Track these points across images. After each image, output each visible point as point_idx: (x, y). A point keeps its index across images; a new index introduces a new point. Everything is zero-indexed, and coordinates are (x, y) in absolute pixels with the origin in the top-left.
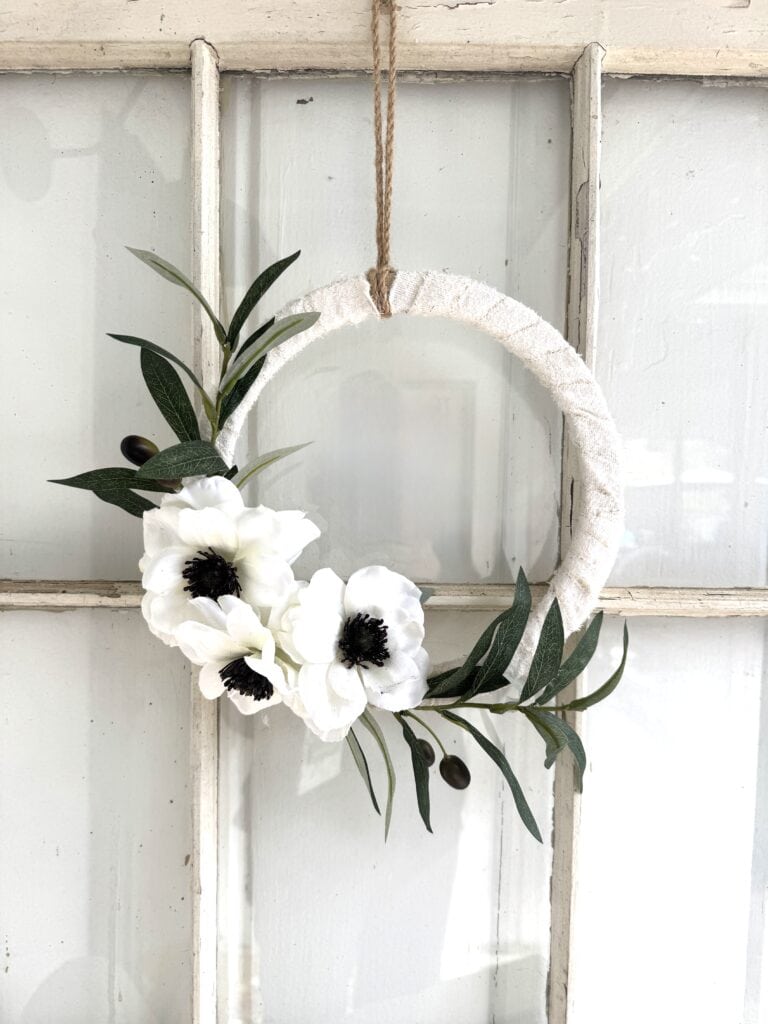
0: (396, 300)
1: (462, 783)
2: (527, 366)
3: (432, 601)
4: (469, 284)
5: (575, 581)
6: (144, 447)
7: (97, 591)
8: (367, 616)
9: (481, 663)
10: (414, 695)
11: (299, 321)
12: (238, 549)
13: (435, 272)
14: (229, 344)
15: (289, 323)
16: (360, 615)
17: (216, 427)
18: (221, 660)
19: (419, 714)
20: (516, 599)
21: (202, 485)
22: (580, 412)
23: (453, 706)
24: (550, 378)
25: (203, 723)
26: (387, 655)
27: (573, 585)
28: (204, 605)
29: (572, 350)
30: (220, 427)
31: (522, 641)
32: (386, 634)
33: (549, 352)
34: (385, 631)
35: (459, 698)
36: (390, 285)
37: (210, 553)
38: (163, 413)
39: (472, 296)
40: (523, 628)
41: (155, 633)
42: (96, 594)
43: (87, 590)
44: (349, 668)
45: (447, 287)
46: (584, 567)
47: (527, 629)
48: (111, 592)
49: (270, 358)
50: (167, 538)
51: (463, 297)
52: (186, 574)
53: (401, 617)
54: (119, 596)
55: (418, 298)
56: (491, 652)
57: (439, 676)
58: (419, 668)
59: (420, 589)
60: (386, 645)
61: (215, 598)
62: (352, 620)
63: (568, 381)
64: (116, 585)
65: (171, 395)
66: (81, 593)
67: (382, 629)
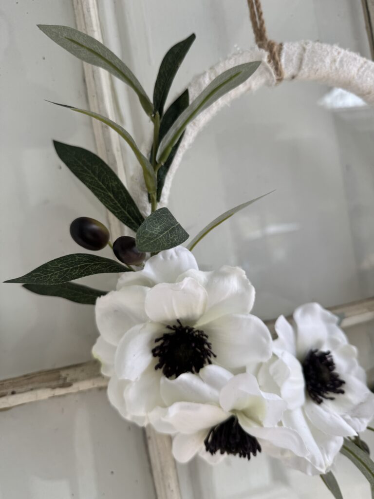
0: (286, 65)
4: (340, 51)
8: (317, 350)
11: (237, 74)
13: (312, 42)
14: (157, 113)
15: (228, 77)
16: (312, 352)
21: (165, 257)
30: (158, 198)
34: (332, 360)
36: (279, 55)
37: (178, 325)
38: (96, 195)
39: (345, 60)
42: (48, 387)
43: (37, 385)
44: (319, 403)
48: (61, 382)
51: (338, 60)
52: (154, 352)
54: (70, 385)
55: (304, 64)
59: (334, 314)
61: (196, 372)
65: (99, 177)
66: (32, 390)
67: (330, 359)
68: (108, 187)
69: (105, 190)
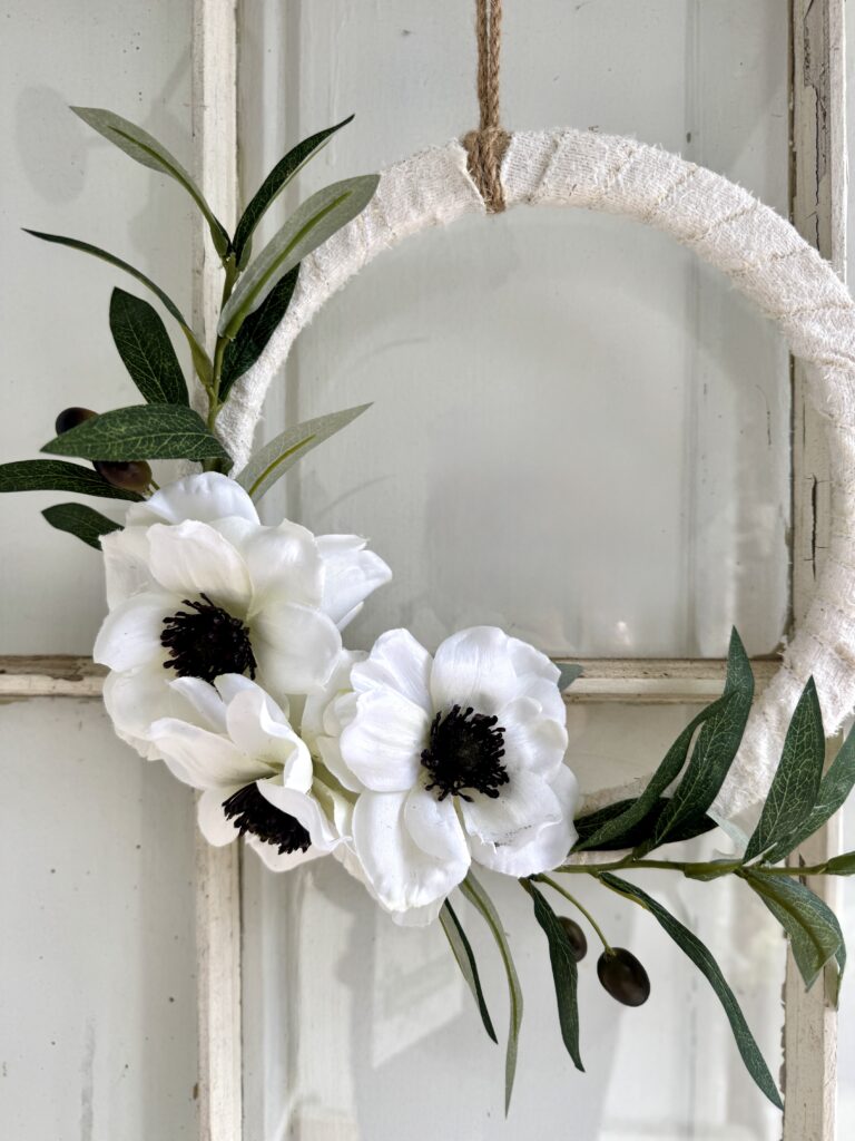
0: (512, 178)
1: (636, 995)
2: (735, 285)
3: (578, 686)
4: (634, 148)
5: (830, 650)
7: (50, 671)
8: (470, 710)
9: (668, 793)
10: (552, 847)
11: (344, 196)
12: (250, 597)
13: (576, 132)
14: (233, 254)
16: (457, 708)
17: (215, 394)
18: (225, 783)
19: (559, 879)
20: (729, 682)
21: (187, 488)
22: (832, 356)
23: (620, 865)
24: (778, 300)
26: (505, 778)
27: (827, 658)
29: (814, 252)
30: (223, 395)
31: (739, 754)
32: (502, 742)
33: (775, 256)
34: (500, 735)
35: (629, 852)
36: (500, 155)
37: (203, 602)
39: (641, 167)
40: (740, 733)
41: (123, 737)
42: (49, 675)
43: (37, 669)
44: (440, 799)
45: (597, 154)
46: (845, 626)
47: (747, 734)
48: (71, 672)
49: (305, 281)
51: (625, 169)
52: (167, 638)
53: (526, 712)
54: (79, 678)
55: (548, 173)
56: (686, 775)
57: (595, 815)
58: (560, 800)
59: (559, 666)
60: (503, 761)
61: (209, 679)
62: (443, 717)
63: (809, 303)
65: (148, 352)
66: (28, 673)
67: (496, 733)
68: (157, 371)
69: (150, 374)
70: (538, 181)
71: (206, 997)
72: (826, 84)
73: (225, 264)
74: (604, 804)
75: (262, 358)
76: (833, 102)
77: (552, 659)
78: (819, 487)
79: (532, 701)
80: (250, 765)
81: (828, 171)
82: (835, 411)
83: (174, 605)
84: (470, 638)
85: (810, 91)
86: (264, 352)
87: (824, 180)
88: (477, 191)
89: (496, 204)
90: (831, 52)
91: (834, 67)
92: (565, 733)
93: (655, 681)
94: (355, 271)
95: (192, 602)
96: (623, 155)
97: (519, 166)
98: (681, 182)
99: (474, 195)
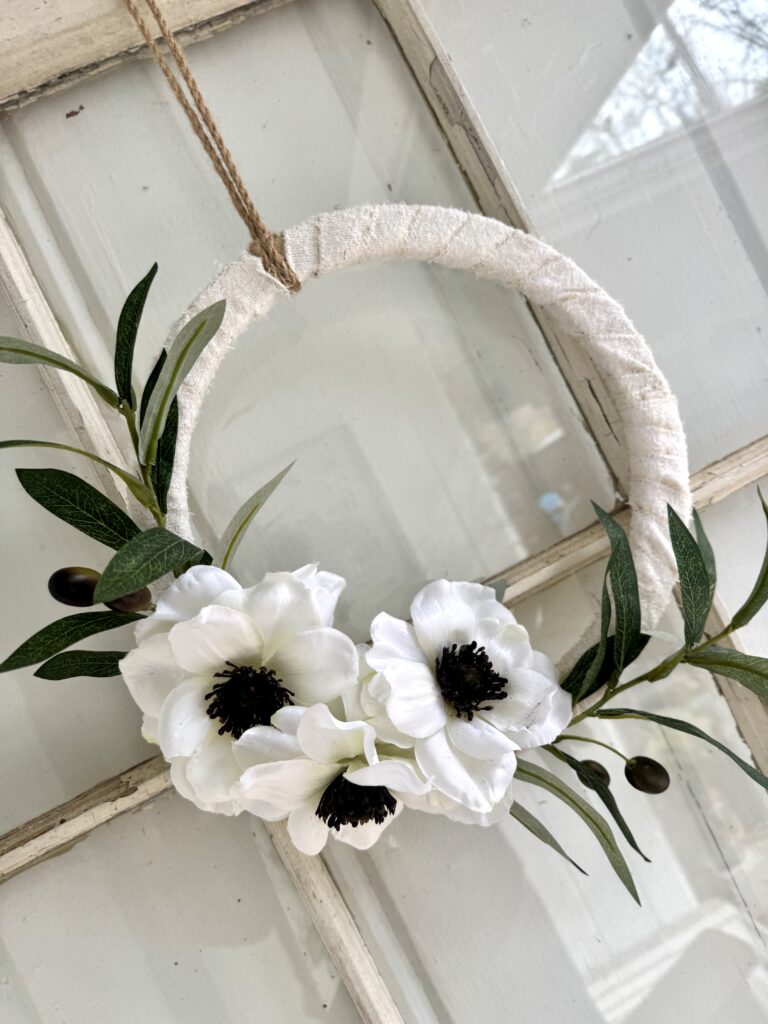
0: (297, 262)
1: (662, 783)
2: (479, 274)
3: (511, 593)
4: (372, 210)
5: (658, 485)
6: (80, 577)
7: (105, 798)
8: (455, 646)
9: (612, 632)
10: (560, 711)
11: (202, 325)
12: (262, 647)
13: (326, 214)
14: (125, 401)
15: (191, 332)
16: (445, 650)
17: (158, 510)
18: (309, 798)
19: (575, 731)
20: (610, 537)
21: (180, 587)
22: (565, 294)
23: (605, 700)
24: (513, 273)
25: (318, 888)
26: (504, 681)
27: (659, 491)
28: (256, 738)
29: (520, 232)
30: (164, 510)
31: (639, 583)
32: (487, 657)
33: (498, 245)
34: (483, 653)
35: (604, 688)
36: (282, 251)
37: (231, 669)
38: (82, 529)
39: (383, 221)
40: (632, 567)
41: (209, 808)
42: (106, 801)
43: (92, 803)
44: (470, 719)
45: (350, 224)
46: (660, 464)
47: (637, 566)
48: (123, 789)
49: (181, 400)
50: (164, 680)
51: (373, 226)
52: (212, 712)
53: (489, 629)
54: (135, 789)
55: (322, 250)
56: (617, 613)
57: (571, 674)
58: (546, 676)
59: (490, 586)
60: (496, 669)
61: (267, 722)
62: (440, 661)
63: (534, 266)
64: (124, 779)
65: (81, 504)
66: (85, 811)
67: (479, 653)
68: (96, 515)
69: (91, 520)
70: (318, 259)
71: (359, 981)
72: (467, 118)
73: (122, 411)
74: (571, 664)
75: (175, 469)
76: (478, 130)
77: (483, 583)
78: (593, 383)
79: (487, 619)
80: (325, 771)
81: (496, 175)
82: (584, 329)
83: (207, 683)
84: (426, 596)
85: (457, 128)
86: (175, 464)
87: (496, 182)
88: (279, 283)
89: (295, 286)
90: (461, 98)
91: (467, 107)
92: (522, 628)
93: (557, 564)
94: (213, 376)
95: (221, 672)
96: (367, 218)
97: (299, 254)
98: (413, 221)
99: (278, 286)
